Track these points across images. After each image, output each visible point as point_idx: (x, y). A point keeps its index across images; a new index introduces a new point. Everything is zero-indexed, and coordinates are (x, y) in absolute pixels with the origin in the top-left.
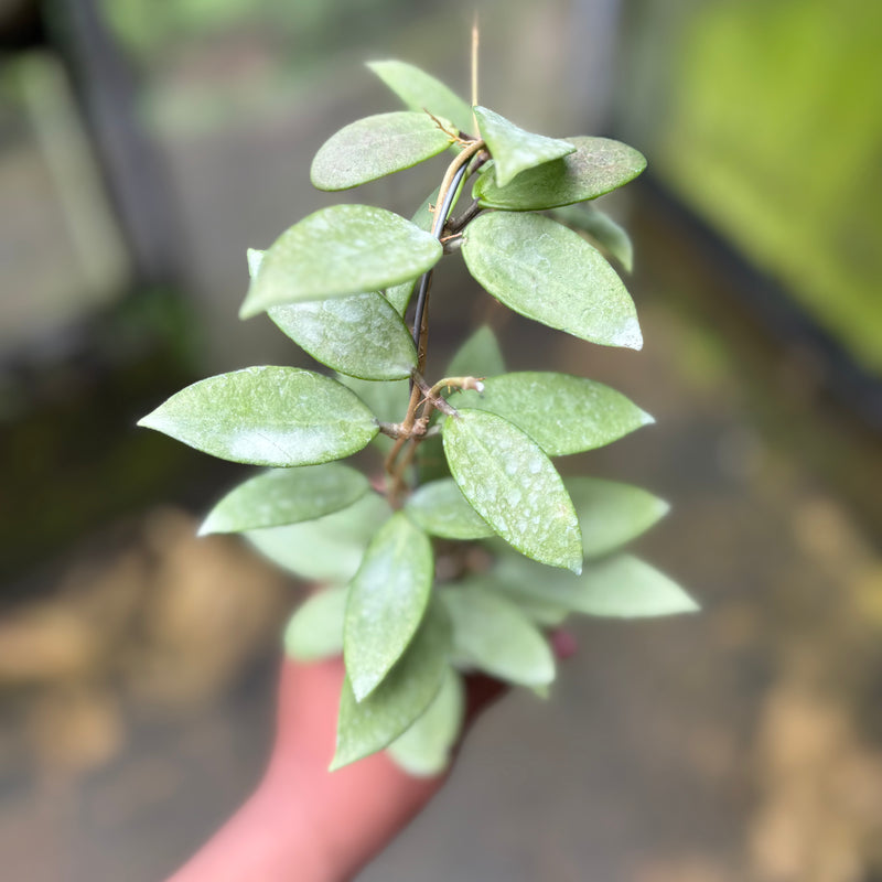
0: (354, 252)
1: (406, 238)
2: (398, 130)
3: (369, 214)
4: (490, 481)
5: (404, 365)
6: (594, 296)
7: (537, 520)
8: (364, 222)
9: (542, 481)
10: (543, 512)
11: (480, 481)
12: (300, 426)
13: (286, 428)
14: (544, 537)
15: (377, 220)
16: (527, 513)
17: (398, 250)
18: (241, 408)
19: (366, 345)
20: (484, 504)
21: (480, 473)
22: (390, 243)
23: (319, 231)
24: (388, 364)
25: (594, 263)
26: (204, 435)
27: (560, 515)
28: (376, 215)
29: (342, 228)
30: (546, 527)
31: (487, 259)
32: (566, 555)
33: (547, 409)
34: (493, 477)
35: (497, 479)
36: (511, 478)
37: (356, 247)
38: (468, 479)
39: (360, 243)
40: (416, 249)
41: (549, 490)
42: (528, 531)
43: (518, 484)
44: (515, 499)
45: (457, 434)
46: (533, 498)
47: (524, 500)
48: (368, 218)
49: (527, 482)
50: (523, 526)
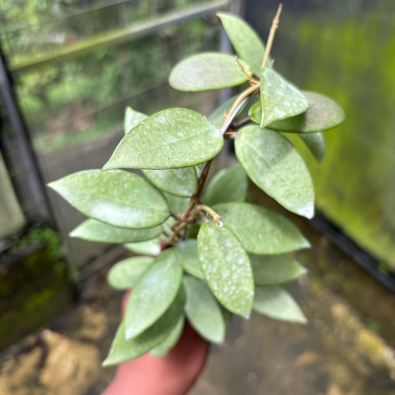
0: (175, 140)
1: (206, 134)
2: (221, 65)
3: (190, 116)
4: (216, 262)
5: (190, 191)
6: (295, 185)
7: (233, 288)
8: (186, 121)
9: (242, 269)
10: (238, 285)
11: (211, 261)
12: (130, 206)
13: (123, 205)
14: (235, 297)
15: (193, 120)
16: (230, 283)
17: (199, 142)
18: (103, 190)
19: (174, 176)
20: (210, 274)
21: (212, 256)
22: (196, 136)
23: (160, 124)
24: (182, 188)
25: (300, 167)
26: (80, 201)
27: (246, 288)
28: (194, 117)
29: (173, 124)
30: (237, 292)
31: (246, 150)
32: (242, 309)
33: (256, 227)
34: (218, 260)
35: (220, 261)
36: (227, 263)
37: (178, 137)
38: (205, 258)
39: (180, 134)
40: (209, 142)
41: (244, 274)
42: (228, 292)
43: (230, 268)
44: (226, 275)
45: (206, 233)
46: (235, 276)
47: (230, 276)
48: (189, 118)
49: (234, 268)
50: (226, 289)
